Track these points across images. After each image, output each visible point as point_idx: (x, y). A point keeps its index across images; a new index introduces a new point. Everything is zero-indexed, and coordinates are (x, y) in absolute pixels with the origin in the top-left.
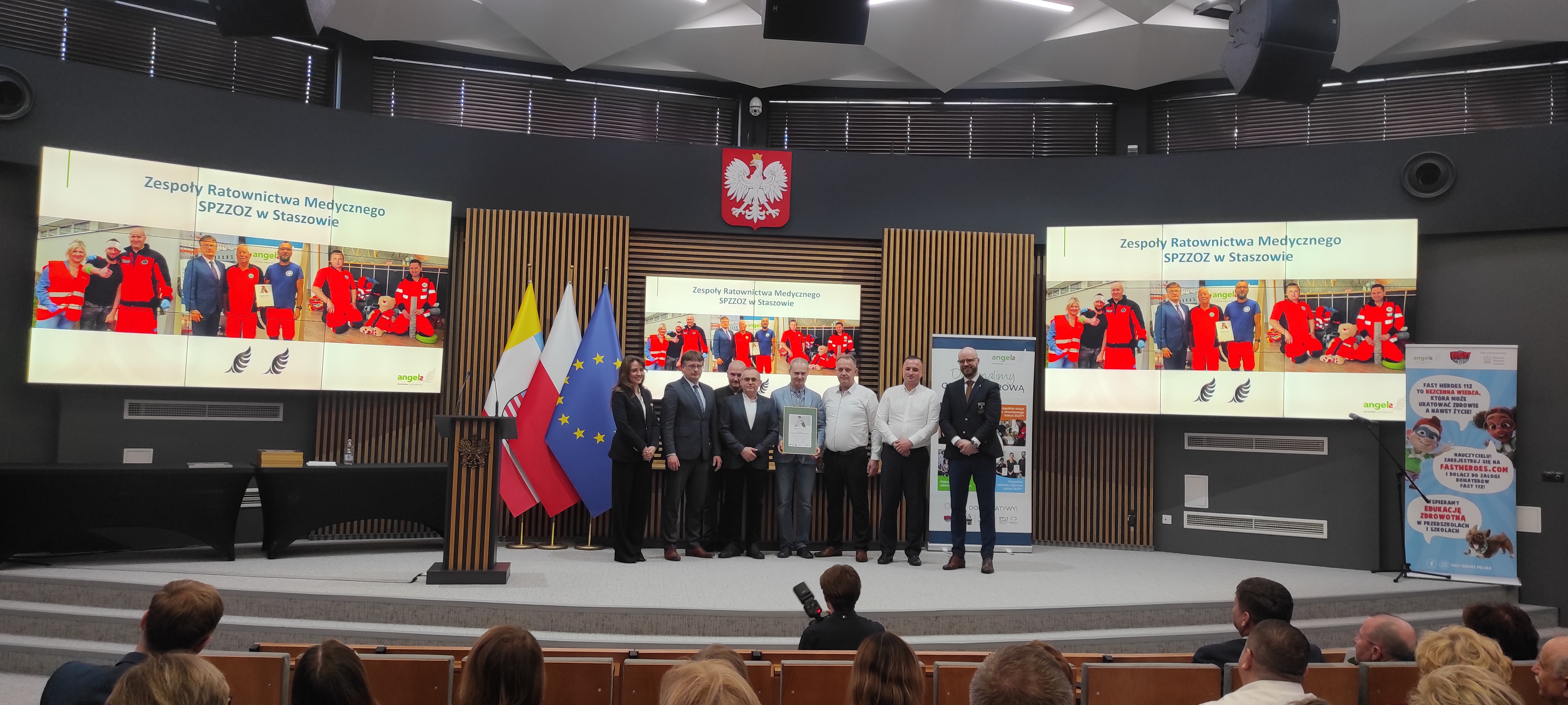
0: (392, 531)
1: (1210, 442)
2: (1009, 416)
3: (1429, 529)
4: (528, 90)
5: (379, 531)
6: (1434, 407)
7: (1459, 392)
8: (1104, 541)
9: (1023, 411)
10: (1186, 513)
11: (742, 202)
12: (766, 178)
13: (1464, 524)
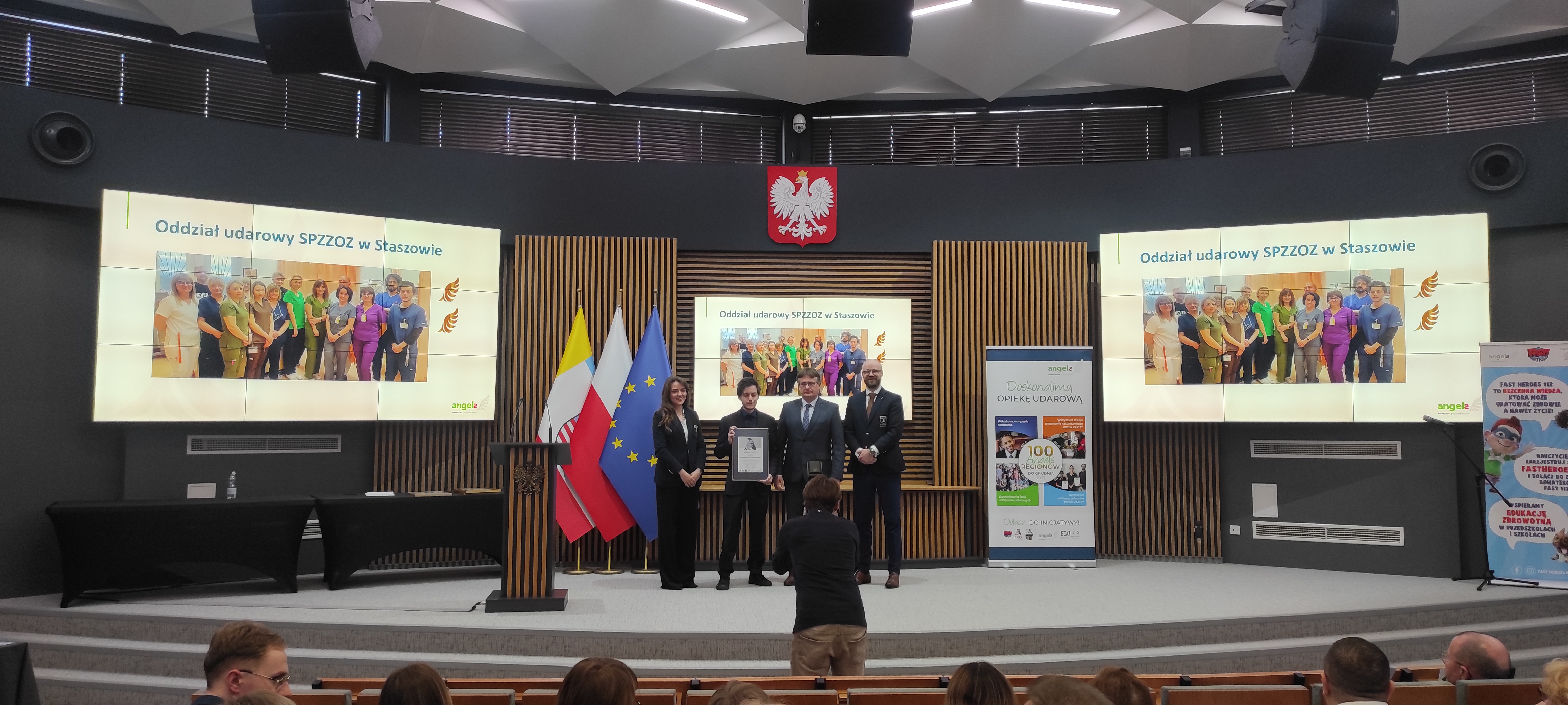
0: (450, 559)
1: (1277, 449)
2: (1067, 427)
3: (1513, 534)
4: (573, 116)
5: (437, 559)
6: (1512, 407)
7: (1539, 391)
8: (1170, 554)
9: (1082, 422)
10: (1255, 523)
11: (788, 219)
12: (812, 194)
13: (1550, 528)
